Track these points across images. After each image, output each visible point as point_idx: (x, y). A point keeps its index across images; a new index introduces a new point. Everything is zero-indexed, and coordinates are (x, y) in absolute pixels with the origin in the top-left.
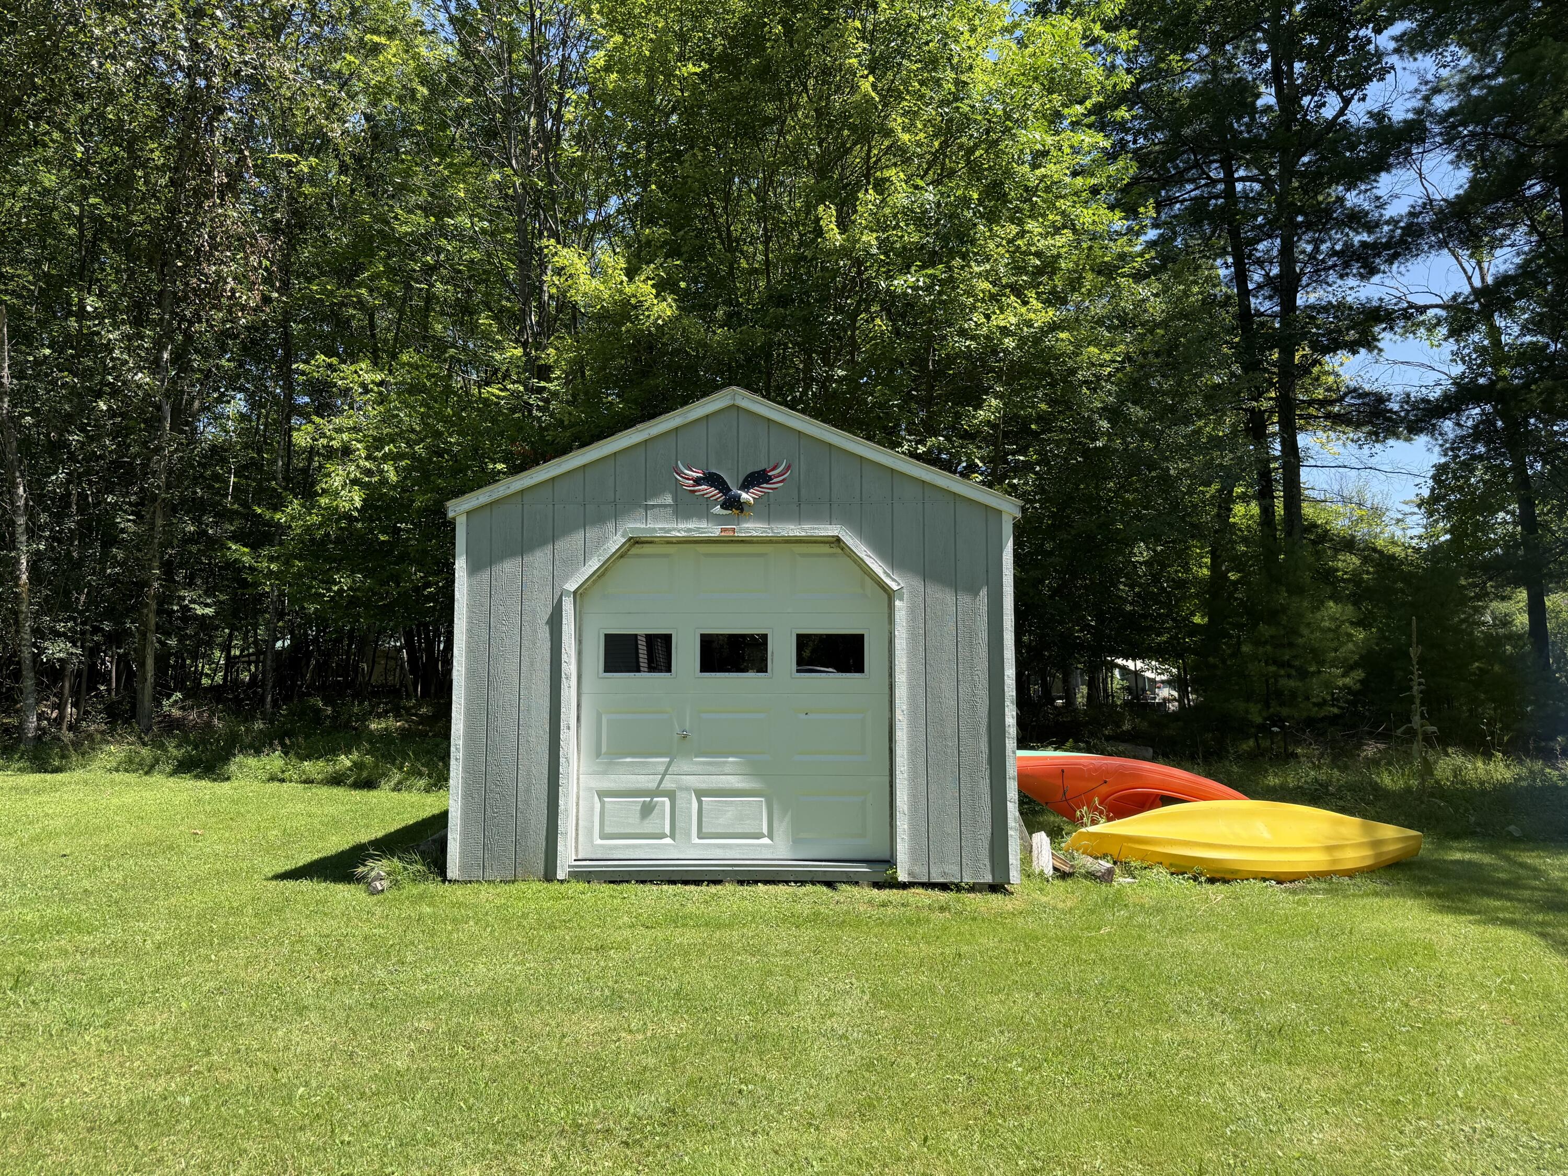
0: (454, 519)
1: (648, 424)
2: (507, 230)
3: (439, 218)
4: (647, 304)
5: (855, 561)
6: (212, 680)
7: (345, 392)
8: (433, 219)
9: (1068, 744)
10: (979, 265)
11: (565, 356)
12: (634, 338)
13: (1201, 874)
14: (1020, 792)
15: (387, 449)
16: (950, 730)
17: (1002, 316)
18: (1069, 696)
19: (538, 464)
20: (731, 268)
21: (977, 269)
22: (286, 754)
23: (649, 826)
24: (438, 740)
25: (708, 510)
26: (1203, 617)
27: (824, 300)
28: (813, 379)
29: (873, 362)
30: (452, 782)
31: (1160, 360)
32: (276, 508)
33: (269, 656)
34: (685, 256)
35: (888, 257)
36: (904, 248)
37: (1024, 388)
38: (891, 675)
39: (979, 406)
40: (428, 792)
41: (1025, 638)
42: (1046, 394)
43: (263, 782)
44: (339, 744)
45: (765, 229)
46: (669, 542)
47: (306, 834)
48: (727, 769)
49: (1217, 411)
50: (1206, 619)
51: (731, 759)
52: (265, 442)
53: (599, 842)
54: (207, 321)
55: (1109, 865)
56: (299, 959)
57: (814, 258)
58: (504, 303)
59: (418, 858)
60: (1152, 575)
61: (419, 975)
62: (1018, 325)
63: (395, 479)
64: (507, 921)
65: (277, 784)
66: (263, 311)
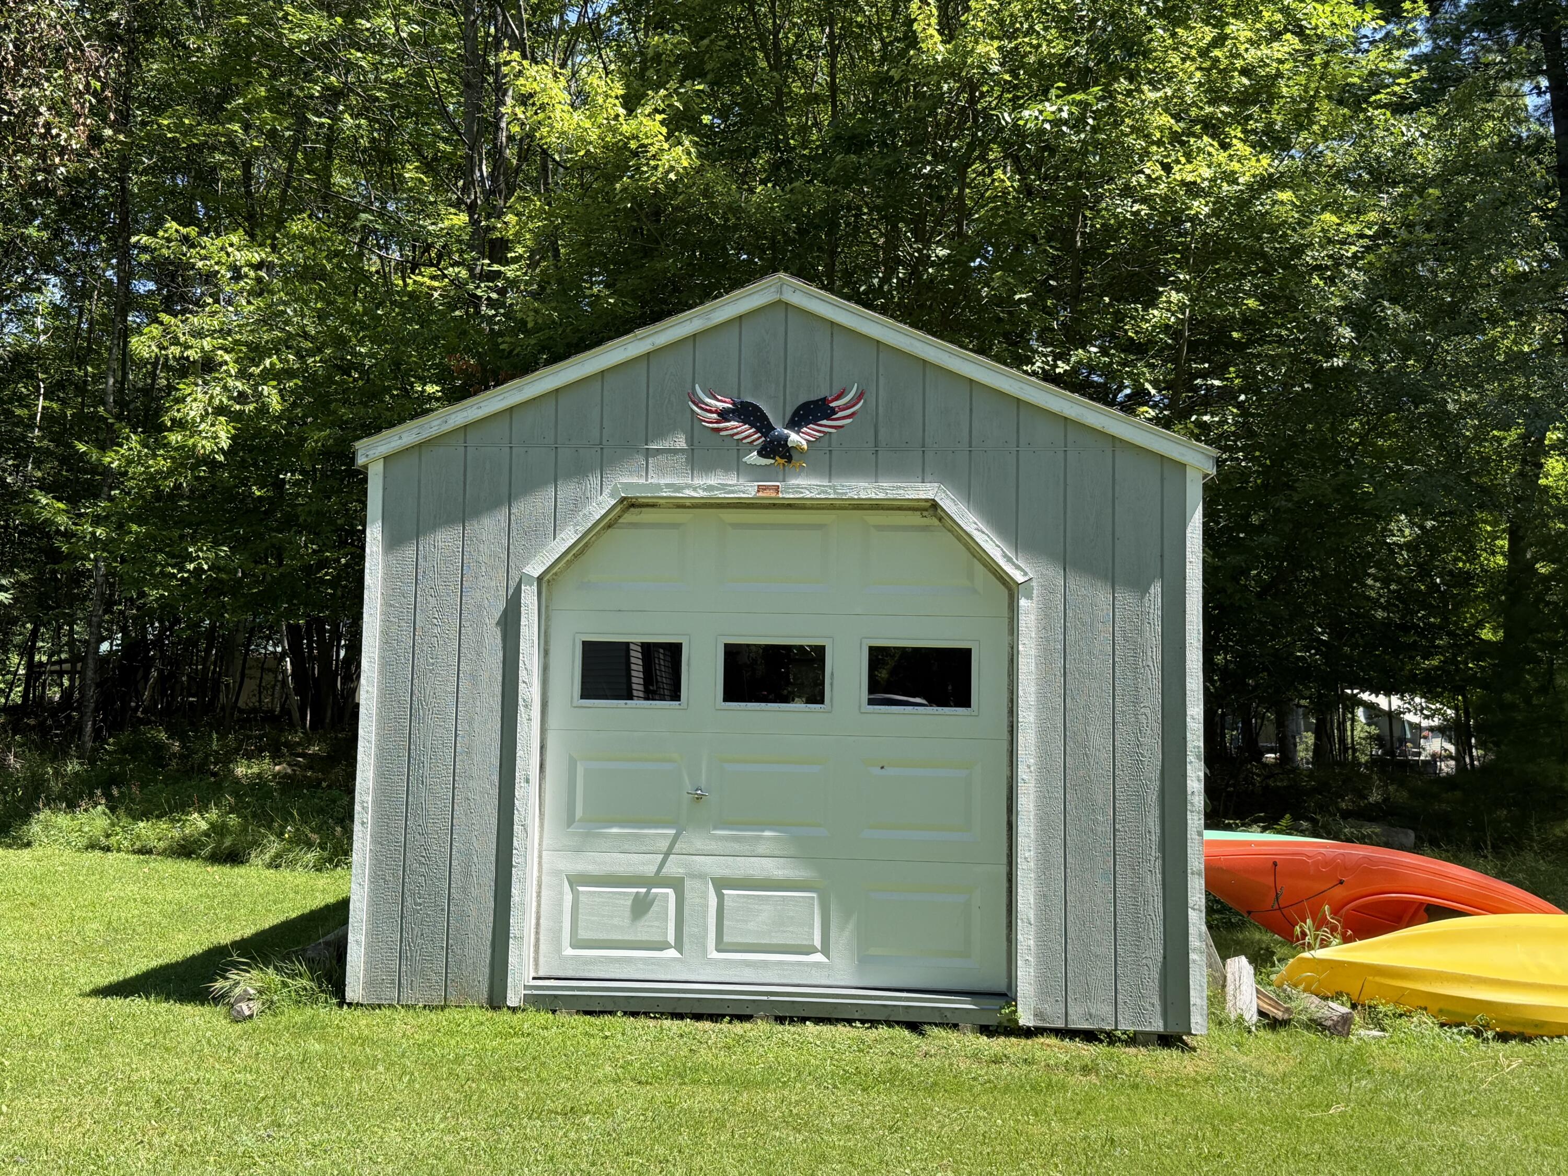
0: (366, 467)
1: (651, 329)
2: (446, 37)
3: (349, 17)
4: (652, 150)
5: (959, 538)
6: (7, 698)
7: (209, 278)
8: (339, 20)
9: (1283, 822)
10: (1156, 89)
11: (531, 226)
12: (633, 199)
13: (1487, 1027)
14: (1208, 894)
15: (267, 362)
16: (1101, 796)
17: (1189, 167)
18: (1286, 747)
19: (487, 388)
20: (779, 93)
21: (1152, 96)
22: (113, 809)
23: (645, 930)
24: (335, 793)
25: (739, 459)
26: (1495, 630)
27: (917, 143)
28: (899, 261)
29: (988, 234)
30: (356, 857)
31: (1433, 235)
32: (103, 447)
33: (91, 664)
34: (710, 77)
35: (1016, 76)
36: (1041, 63)
37: (1220, 276)
38: (1012, 711)
39: (1151, 303)
40: (319, 870)
41: (1219, 659)
42: (1257, 286)
43: (79, 850)
44: (190, 796)
45: (831, 36)
46: (680, 505)
47: (140, 929)
48: (761, 849)
49: (1521, 314)
50: (1501, 633)
51: (767, 833)
52: (89, 349)
53: (569, 952)
54: (10, 169)
55: (1345, 1010)
56: (128, 1115)
57: (904, 79)
58: (442, 146)
59: (303, 968)
60: (1419, 566)
61: (302, 1145)
62: (1213, 180)
63: (279, 407)
64: (433, 1067)
65: (98, 853)
66: (90, 155)
